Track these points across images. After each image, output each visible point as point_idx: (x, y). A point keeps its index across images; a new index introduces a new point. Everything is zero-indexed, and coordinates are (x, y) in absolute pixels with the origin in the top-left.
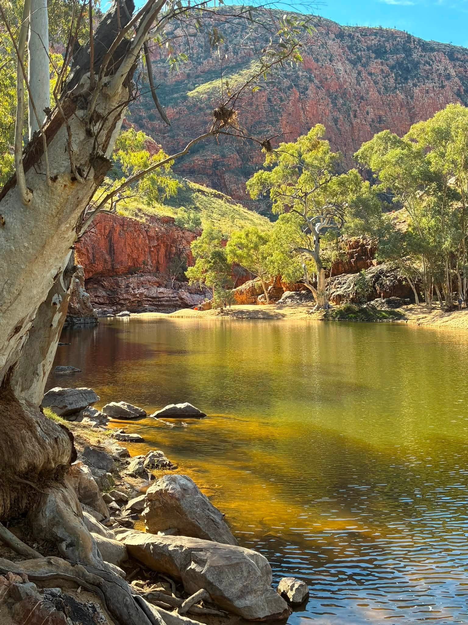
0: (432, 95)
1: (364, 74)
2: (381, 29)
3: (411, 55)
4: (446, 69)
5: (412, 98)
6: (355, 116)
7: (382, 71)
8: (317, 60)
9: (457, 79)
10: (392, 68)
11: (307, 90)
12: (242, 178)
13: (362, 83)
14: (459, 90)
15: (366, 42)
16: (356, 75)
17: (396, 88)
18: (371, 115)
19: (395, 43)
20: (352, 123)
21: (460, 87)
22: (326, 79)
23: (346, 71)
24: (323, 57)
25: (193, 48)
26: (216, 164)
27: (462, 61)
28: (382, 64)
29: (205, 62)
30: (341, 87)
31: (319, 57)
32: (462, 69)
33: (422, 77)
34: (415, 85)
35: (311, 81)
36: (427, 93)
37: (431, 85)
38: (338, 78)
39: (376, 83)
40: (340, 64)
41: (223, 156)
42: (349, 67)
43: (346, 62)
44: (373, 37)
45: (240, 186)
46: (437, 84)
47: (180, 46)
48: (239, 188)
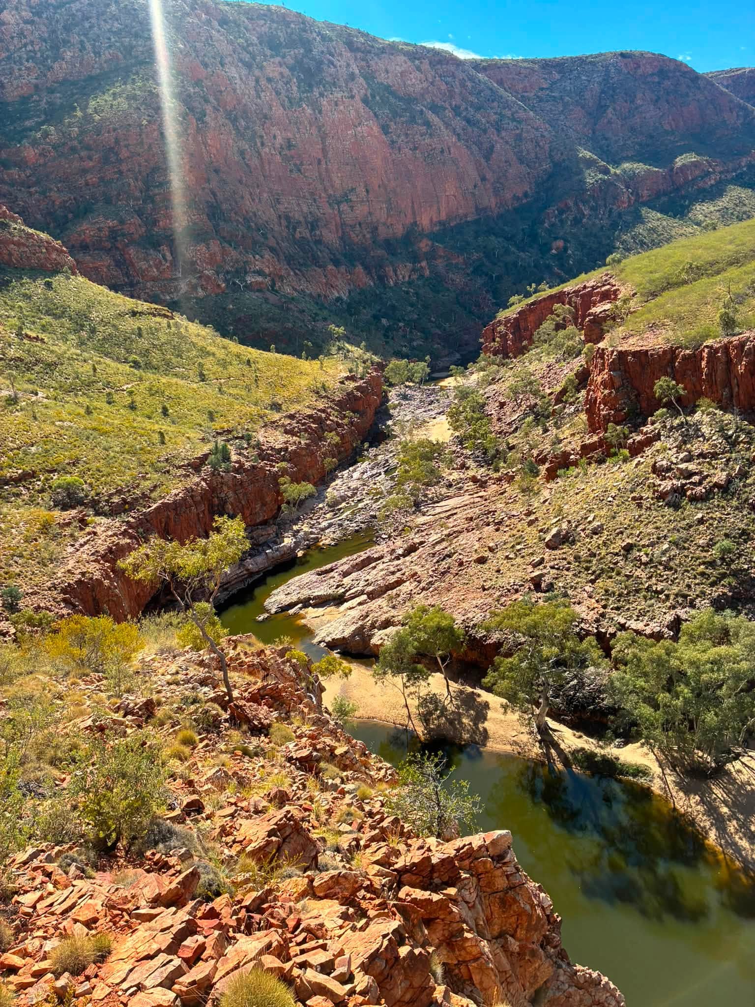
0: (342, 107)
1: (263, 82)
2: (269, 10)
3: (311, 51)
4: (348, 65)
5: (320, 112)
6: (263, 144)
7: (281, 74)
8: (206, 65)
9: (361, 80)
10: (292, 69)
11: (205, 116)
12: (152, 251)
13: (262, 94)
14: (366, 95)
15: (254, 29)
16: (253, 84)
17: (301, 99)
18: (279, 140)
19: (289, 31)
20: (260, 154)
21: (366, 90)
22: (221, 92)
23: (241, 79)
24: (212, 60)
25: (32, 43)
26: (114, 234)
27: (363, 52)
28: (280, 65)
29: (56, 66)
30: (239, 102)
31: (206, 59)
32: (363, 63)
33: (328, 83)
34: (321, 95)
35: (207, 101)
36: (336, 105)
37: (339, 95)
38: (235, 90)
39: (278, 93)
40: (233, 69)
41: (122, 222)
42: (244, 72)
43: (240, 64)
44: (262, 22)
45: (151, 263)
46: (346, 94)
47: (12, 38)
48: (150, 266)
